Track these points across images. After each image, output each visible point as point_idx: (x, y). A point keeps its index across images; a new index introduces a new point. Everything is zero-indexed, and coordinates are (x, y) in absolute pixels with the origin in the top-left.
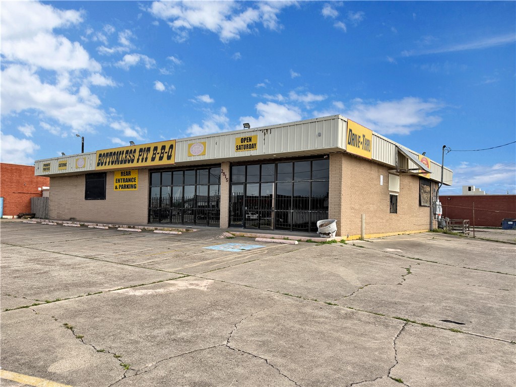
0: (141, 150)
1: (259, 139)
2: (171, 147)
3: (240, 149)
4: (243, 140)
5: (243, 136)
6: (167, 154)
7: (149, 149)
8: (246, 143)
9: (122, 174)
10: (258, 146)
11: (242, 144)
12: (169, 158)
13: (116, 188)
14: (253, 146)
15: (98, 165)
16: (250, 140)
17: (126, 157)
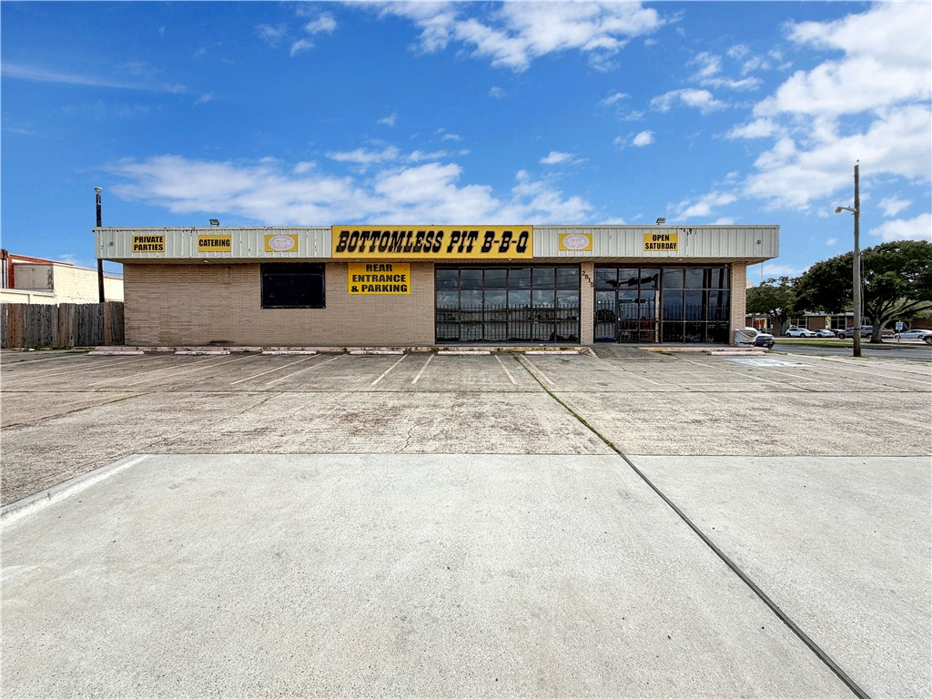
0: (456, 234)
1: (681, 240)
2: (525, 235)
3: (651, 247)
4: (655, 238)
5: (656, 233)
6: (516, 245)
7: (474, 235)
8: (660, 241)
9: (369, 267)
10: (678, 246)
11: (653, 242)
12: (521, 249)
13: (354, 289)
14: (672, 246)
15: (340, 249)
16: (667, 238)
17: (418, 242)
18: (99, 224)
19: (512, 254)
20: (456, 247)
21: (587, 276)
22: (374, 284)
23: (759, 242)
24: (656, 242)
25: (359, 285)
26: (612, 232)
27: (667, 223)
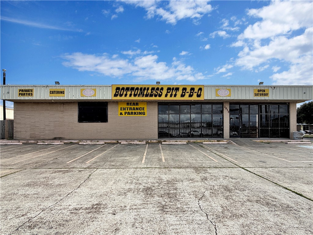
0: (169, 89)
1: (270, 92)
2: (200, 89)
3: (257, 95)
4: (259, 91)
5: (259, 89)
6: (196, 94)
7: (177, 89)
8: (261, 92)
9: (128, 104)
10: (269, 94)
12: (199, 96)
13: (121, 114)
14: (266, 95)
15: (116, 95)
16: (264, 91)
17: (152, 92)
18: (4, 83)
19: (195, 98)
20: (169, 94)
21: (226, 108)
22: (130, 111)
23: (304, 93)
24: (259, 93)
25: (123, 112)
26: (240, 88)
27: (264, 84)
